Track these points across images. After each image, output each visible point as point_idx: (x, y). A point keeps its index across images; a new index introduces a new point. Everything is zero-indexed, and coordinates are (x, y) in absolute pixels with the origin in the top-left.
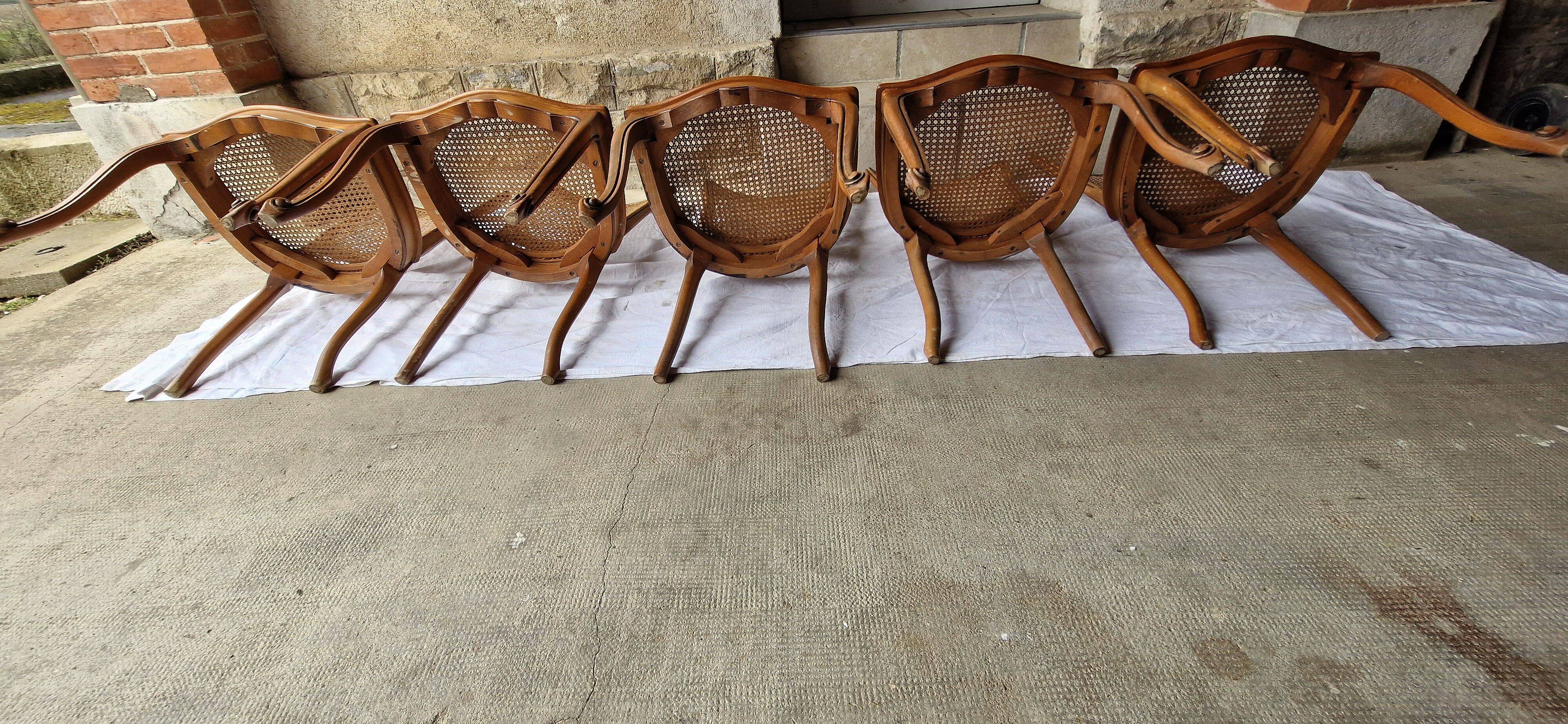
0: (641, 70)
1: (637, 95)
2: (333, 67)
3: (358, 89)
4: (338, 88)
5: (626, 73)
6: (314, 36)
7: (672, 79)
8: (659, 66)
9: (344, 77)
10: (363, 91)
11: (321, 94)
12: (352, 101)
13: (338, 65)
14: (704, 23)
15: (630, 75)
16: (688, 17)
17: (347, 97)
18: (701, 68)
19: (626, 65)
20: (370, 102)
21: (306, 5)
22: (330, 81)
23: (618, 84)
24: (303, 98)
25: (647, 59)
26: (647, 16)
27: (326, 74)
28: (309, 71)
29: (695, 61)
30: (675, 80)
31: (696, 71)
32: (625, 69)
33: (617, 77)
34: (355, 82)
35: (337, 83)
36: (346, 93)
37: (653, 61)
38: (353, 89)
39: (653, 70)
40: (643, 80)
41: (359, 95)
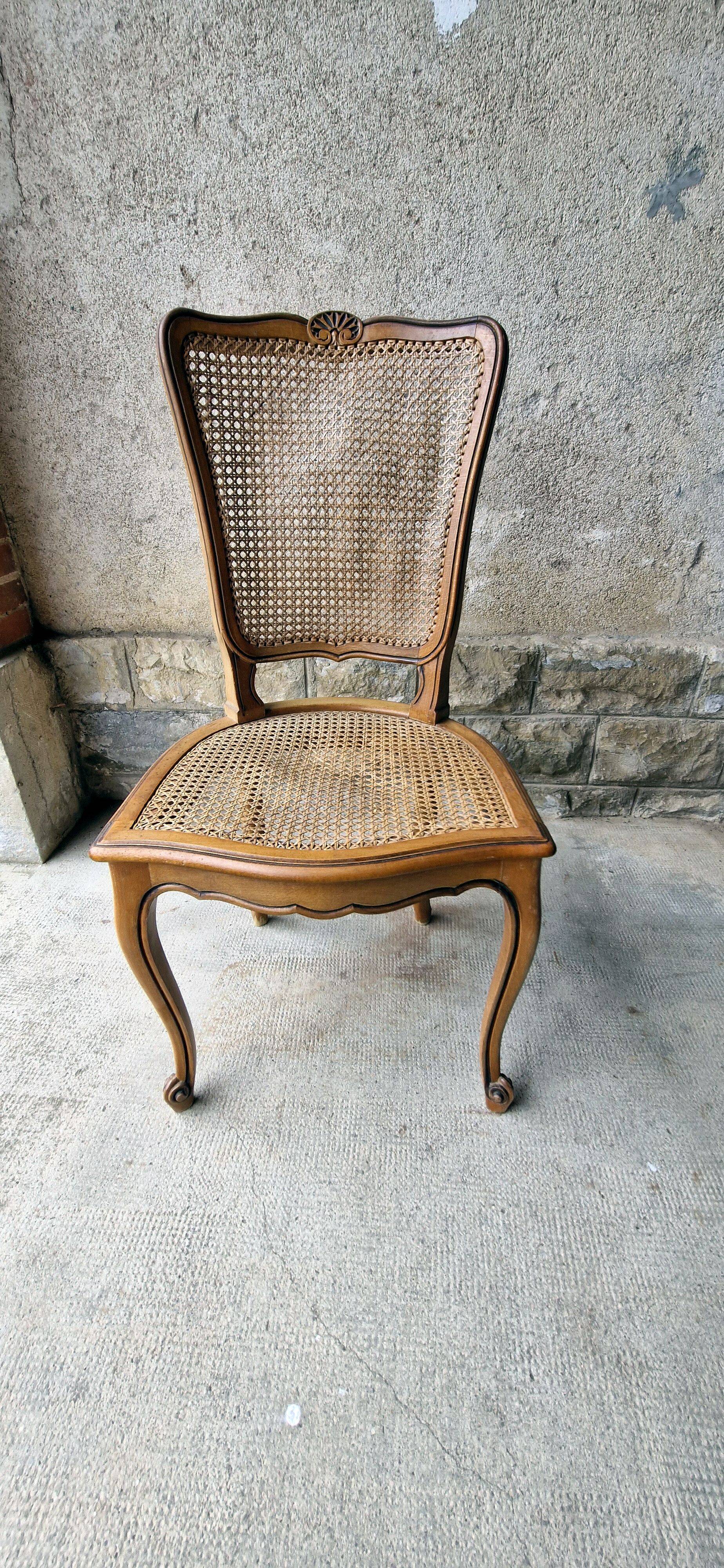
0: (589, 664)
1: (567, 697)
2: (110, 623)
3: (144, 659)
4: (114, 654)
5: (564, 666)
6: (92, 578)
7: (631, 680)
8: (618, 661)
9: (126, 640)
10: (152, 661)
11: (86, 660)
12: (130, 672)
13: (117, 621)
14: (698, 604)
15: (568, 669)
16: (676, 595)
17: (125, 668)
18: (682, 668)
19: (565, 656)
20: (158, 677)
21: (89, 534)
22: (104, 645)
23: (544, 680)
24: (59, 664)
25: (602, 649)
26: (611, 588)
27: (99, 632)
28: (73, 626)
29: (675, 659)
30: (637, 681)
31: (674, 672)
32: (562, 661)
33: (546, 670)
34: (143, 648)
35: (114, 648)
36: (124, 662)
37: (610, 653)
38: (137, 658)
39: (606, 665)
40: (585, 678)
41: (144, 666)
